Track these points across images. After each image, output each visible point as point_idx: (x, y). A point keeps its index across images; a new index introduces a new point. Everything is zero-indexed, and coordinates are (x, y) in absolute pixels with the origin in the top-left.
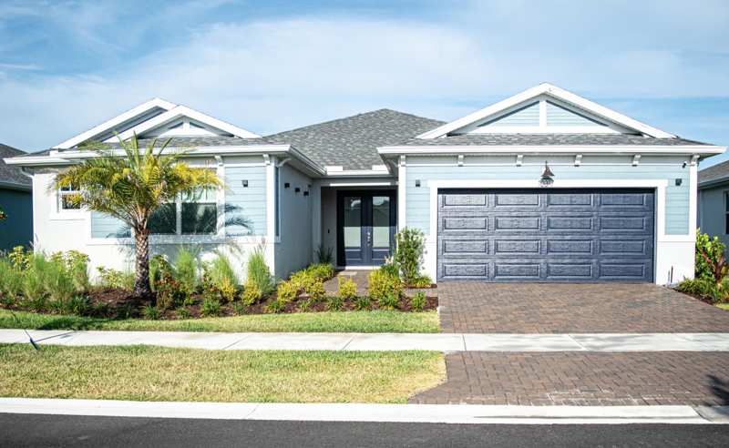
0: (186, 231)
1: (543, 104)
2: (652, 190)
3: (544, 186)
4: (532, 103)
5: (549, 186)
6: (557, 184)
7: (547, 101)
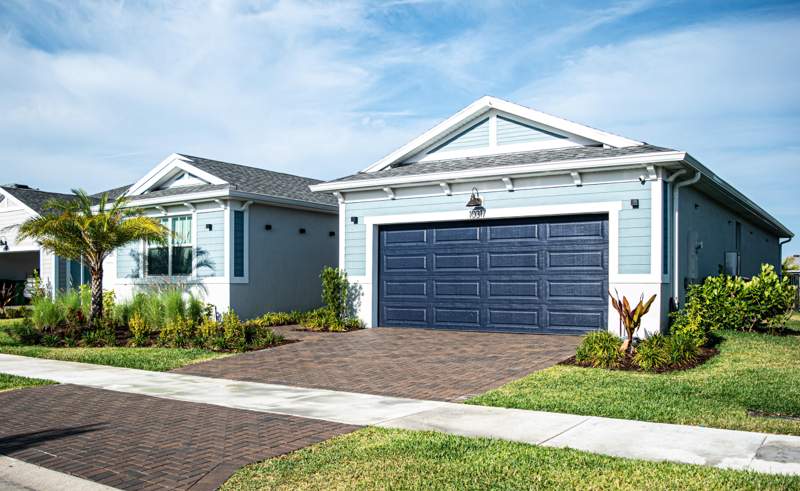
0: (175, 272)
1: (493, 120)
2: (604, 216)
3: (477, 217)
4: (479, 120)
5: (481, 217)
6: (490, 214)
7: (498, 116)
